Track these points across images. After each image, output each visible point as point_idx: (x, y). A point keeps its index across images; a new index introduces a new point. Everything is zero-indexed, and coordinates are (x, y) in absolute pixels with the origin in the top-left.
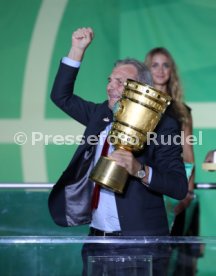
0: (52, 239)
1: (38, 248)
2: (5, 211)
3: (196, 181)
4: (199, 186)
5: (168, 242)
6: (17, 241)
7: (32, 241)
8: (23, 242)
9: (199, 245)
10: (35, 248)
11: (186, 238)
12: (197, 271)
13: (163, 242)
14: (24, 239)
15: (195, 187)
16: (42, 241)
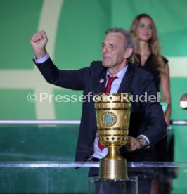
0: (60, 163)
1: (49, 171)
2: (22, 142)
3: (172, 118)
4: (174, 122)
5: (150, 166)
6: (33, 166)
7: (45, 165)
8: (37, 166)
9: (174, 168)
10: (47, 171)
11: (164, 162)
12: (172, 189)
13: (147, 166)
14: (37, 163)
15: (171, 123)
16: (52, 165)
